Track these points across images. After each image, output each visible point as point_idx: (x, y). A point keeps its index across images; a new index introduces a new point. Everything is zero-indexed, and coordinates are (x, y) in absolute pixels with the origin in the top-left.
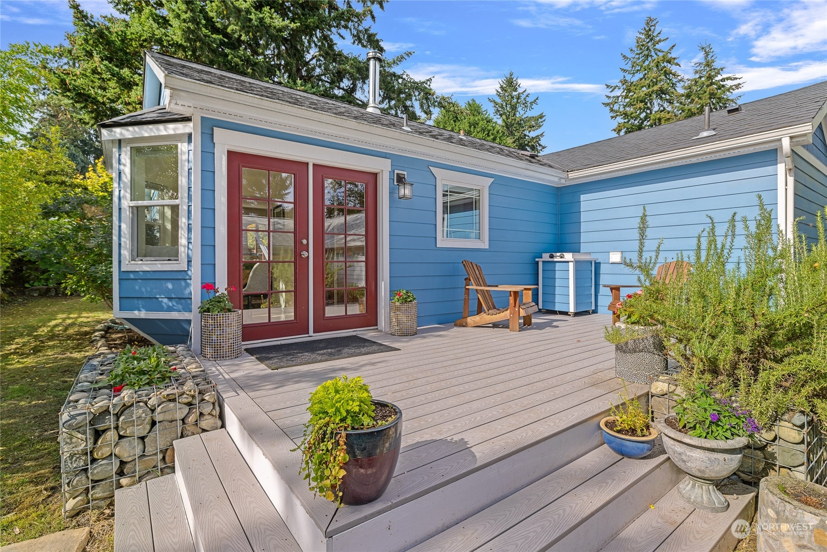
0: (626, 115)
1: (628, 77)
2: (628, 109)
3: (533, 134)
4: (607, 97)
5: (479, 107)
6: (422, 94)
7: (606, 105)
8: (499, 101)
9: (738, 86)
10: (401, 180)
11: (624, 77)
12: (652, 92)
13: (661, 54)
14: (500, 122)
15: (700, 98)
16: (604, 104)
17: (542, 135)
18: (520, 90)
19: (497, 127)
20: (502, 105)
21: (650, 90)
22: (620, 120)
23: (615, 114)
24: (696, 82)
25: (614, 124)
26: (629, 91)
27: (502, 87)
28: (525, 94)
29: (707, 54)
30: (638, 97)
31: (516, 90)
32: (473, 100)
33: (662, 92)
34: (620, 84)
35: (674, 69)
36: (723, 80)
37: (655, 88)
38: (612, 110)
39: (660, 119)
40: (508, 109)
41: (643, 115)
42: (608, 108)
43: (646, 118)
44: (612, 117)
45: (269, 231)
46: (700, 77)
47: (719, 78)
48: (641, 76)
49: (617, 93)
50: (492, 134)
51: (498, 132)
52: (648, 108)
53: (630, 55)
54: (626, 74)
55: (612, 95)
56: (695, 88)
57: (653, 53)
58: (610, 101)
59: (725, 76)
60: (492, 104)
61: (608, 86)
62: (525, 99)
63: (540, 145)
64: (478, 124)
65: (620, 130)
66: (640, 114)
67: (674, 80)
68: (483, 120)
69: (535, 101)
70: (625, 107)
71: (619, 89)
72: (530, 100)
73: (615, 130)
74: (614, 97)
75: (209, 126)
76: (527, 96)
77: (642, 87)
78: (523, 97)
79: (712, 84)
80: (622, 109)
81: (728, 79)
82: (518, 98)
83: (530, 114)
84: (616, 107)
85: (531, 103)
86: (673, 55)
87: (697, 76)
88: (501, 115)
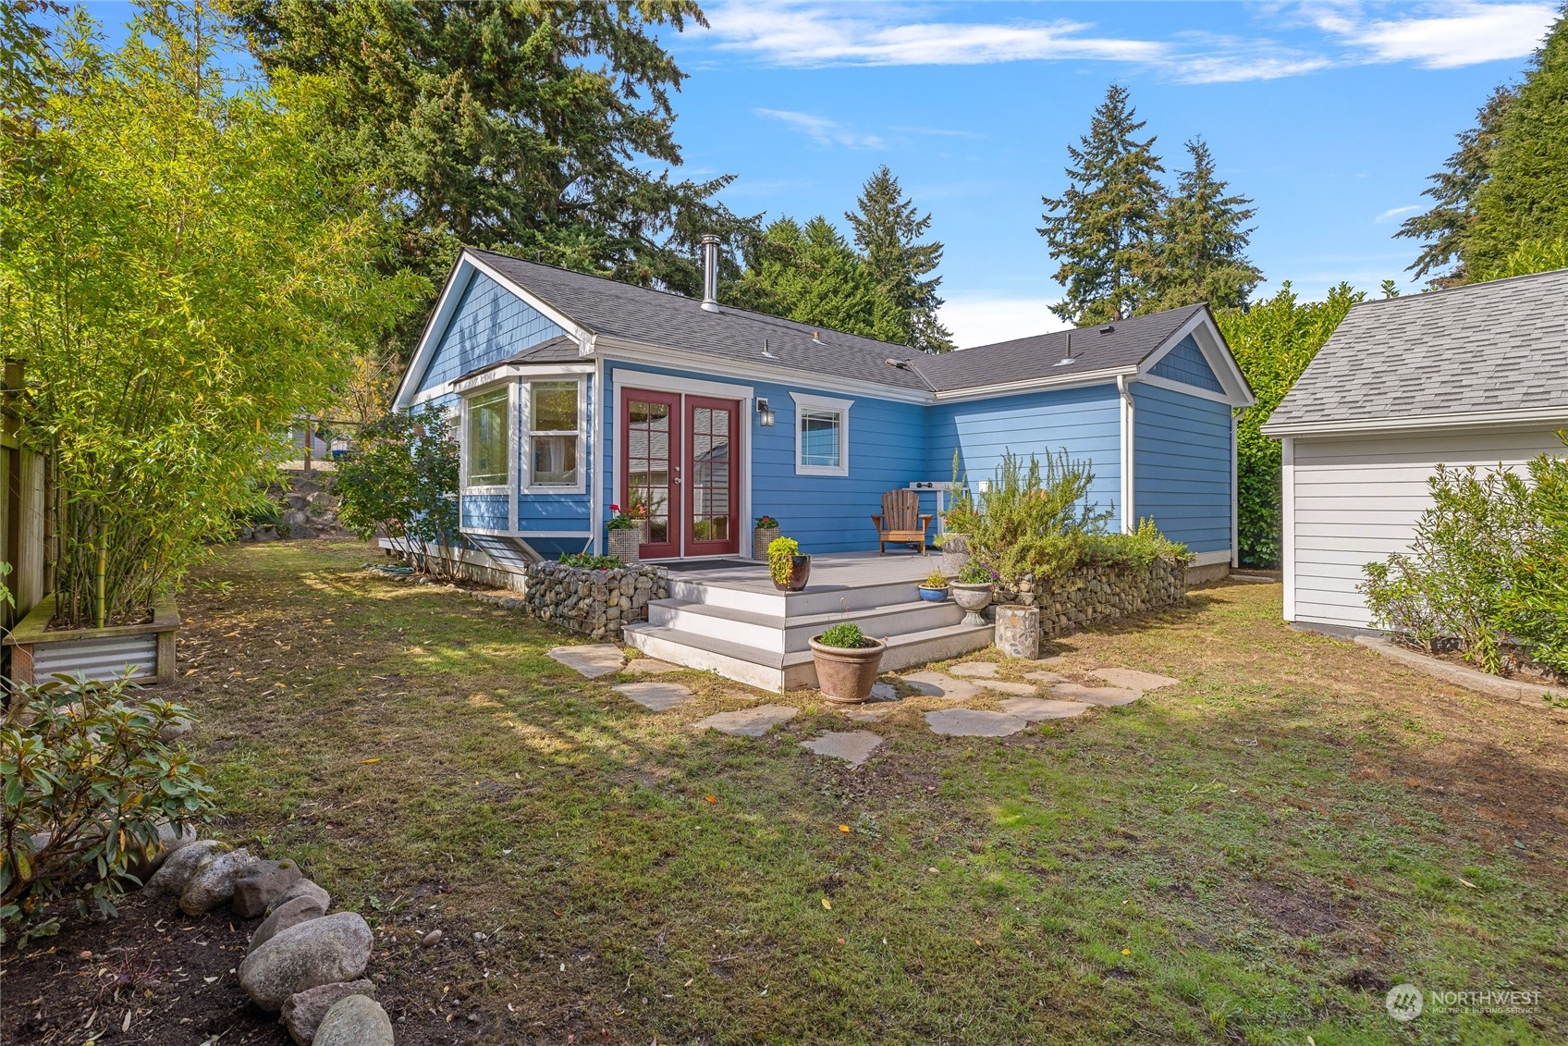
0: (1074, 251)
1: (1080, 186)
2: (1079, 241)
3: (922, 278)
4: (1046, 218)
5: (830, 231)
6: (747, 239)
7: (1043, 232)
8: (862, 216)
9: (1246, 215)
10: (762, 406)
11: (1073, 187)
12: (1118, 215)
13: (1133, 150)
14: (866, 254)
15: (1187, 232)
16: (1039, 231)
17: (937, 281)
18: (901, 201)
19: (862, 267)
20: (870, 226)
21: (1115, 210)
22: (1065, 259)
23: (1057, 249)
24: (1183, 204)
25: (1056, 265)
26: (1081, 210)
27: (868, 194)
28: (910, 208)
29: (1200, 158)
30: (1095, 223)
31: (892, 201)
32: (820, 220)
33: (1133, 216)
34: (1065, 199)
35: (1153, 175)
36: (1225, 203)
37: (1122, 208)
38: (1052, 243)
39: (1129, 261)
40: (880, 233)
41: (1103, 252)
42: (1046, 238)
43: (1109, 257)
44: (1052, 255)
45: (649, 459)
46: (1190, 197)
47: (1219, 198)
48: (1101, 185)
49: (1061, 212)
50: (853, 279)
51: (861, 275)
52: (1111, 241)
53: (1081, 149)
54: (1075, 181)
55: (1051, 215)
56: (1179, 214)
57: (1120, 148)
58: (1050, 226)
59: (1226, 196)
60: (852, 224)
61: (1046, 201)
62: (908, 217)
63: (933, 298)
64: (827, 261)
65: (1065, 278)
66: (1098, 250)
67: (1154, 196)
68: (836, 253)
69: (925, 221)
70: (1074, 236)
71: (1065, 206)
72: (918, 218)
73: (1056, 277)
74: (1056, 219)
75: (610, 367)
76: (912, 212)
77: (1102, 205)
78: (906, 212)
79: (1206, 209)
80: (1068, 241)
81: (1233, 200)
82: (898, 215)
83: (917, 242)
84: (1059, 237)
85: (919, 225)
86: (1153, 152)
87: (1185, 194)
88: (867, 244)
